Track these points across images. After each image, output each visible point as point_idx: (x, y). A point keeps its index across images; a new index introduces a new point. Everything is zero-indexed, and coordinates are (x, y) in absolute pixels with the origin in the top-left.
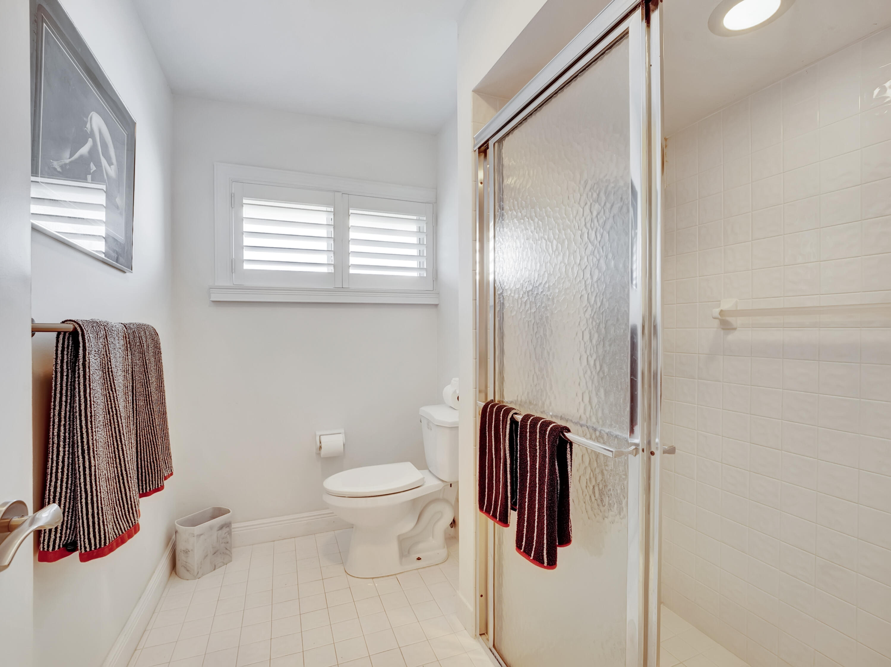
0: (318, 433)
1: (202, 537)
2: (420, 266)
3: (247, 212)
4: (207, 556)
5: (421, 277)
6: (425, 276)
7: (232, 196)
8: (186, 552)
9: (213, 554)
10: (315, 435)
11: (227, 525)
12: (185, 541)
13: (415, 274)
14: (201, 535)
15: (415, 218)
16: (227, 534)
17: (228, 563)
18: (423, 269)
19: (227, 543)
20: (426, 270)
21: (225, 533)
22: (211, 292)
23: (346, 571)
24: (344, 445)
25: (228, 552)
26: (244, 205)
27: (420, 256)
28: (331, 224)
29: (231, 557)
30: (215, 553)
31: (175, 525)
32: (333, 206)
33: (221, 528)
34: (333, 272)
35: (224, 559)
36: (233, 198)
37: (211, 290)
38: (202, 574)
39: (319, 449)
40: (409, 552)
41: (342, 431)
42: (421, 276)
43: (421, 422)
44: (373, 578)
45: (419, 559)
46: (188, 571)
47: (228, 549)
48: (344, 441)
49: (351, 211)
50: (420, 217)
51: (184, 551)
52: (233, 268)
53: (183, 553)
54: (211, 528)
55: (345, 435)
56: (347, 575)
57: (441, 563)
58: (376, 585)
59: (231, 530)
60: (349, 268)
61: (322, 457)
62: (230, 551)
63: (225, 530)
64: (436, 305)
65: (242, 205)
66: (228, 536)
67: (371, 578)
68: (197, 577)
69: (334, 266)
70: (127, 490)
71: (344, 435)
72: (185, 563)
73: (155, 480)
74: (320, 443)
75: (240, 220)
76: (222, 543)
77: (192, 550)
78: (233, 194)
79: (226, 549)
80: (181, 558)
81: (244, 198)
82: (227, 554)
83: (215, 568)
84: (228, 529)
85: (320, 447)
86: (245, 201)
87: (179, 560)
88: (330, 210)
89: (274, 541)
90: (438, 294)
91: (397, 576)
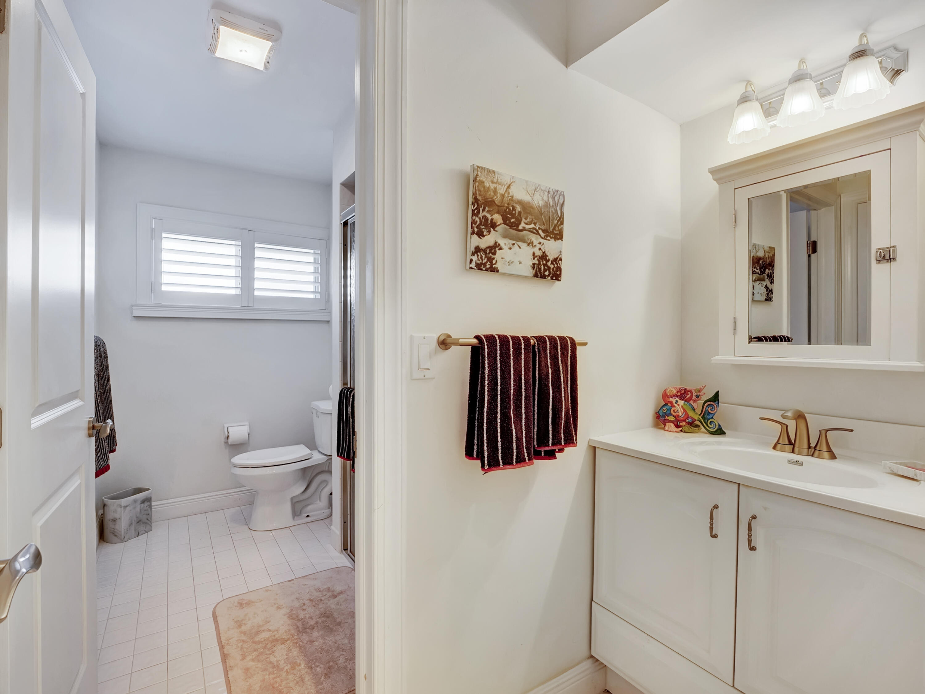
0: (226, 426)
1: (128, 508)
2: (315, 290)
3: (166, 244)
4: (132, 524)
5: (315, 299)
6: (319, 298)
7: (152, 230)
8: (114, 520)
9: (137, 523)
10: (224, 427)
11: (148, 500)
12: (114, 512)
13: (312, 296)
14: (127, 506)
15: (312, 251)
16: (148, 507)
17: (149, 531)
18: (318, 292)
19: (148, 514)
20: (320, 293)
21: (147, 506)
22: (133, 309)
23: (249, 528)
24: (248, 434)
25: (149, 522)
26: (163, 238)
27: (315, 282)
28: (239, 255)
29: (151, 527)
30: (138, 522)
31: (103, 500)
32: (241, 241)
33: (143, 502)
34: (240, 293)
35: (146, 528)
36: (153, 232)
37: (133, 307)
38: (128, 539)
39: (227, 438)
40: (300, 513)
41: (247, 423)
42: (316, 297)
43: (312, 413)
44: (271, 530)
45: (308, 516)
46: (116, 536)
47: (149, 519)
48: (249, 431)
49: (256, 245)
50: (316, 251)
51: (112, 520)
52: (153, 289)
53: (112, 522)
54: (135, 501)
55: (250, 427)
56: (251, 531)
57: (325, 519)
58: (274, 534)
59: (151, 504)
60: (254, 291)
61: (229, 443)
62: (151, 522)
63: (147, 504)
64: (328, 322)
65: (161, 238)
66: (149, 509)
67: (269, 530)
68: (123, 540)
69: (241, 289)
70: (103, 442)
71: (248, 427)
72: (113, 529)
73: (110, 444)
74: (228, 433)
75: (159, 250)
76: (144, 514)
77: (119, 518)
78: (153, 230)
79: (148, 520)
80: (109, 526)
81: (163, 232)
82: (148, 524)
83: (138, 535)
84: (149, 503)
85: (228, 436)
86: (164, 235)
87: (107, 528)
88: (238, 244)
89: (187, 516)
90: (330, 312)
91: (290, 528)
